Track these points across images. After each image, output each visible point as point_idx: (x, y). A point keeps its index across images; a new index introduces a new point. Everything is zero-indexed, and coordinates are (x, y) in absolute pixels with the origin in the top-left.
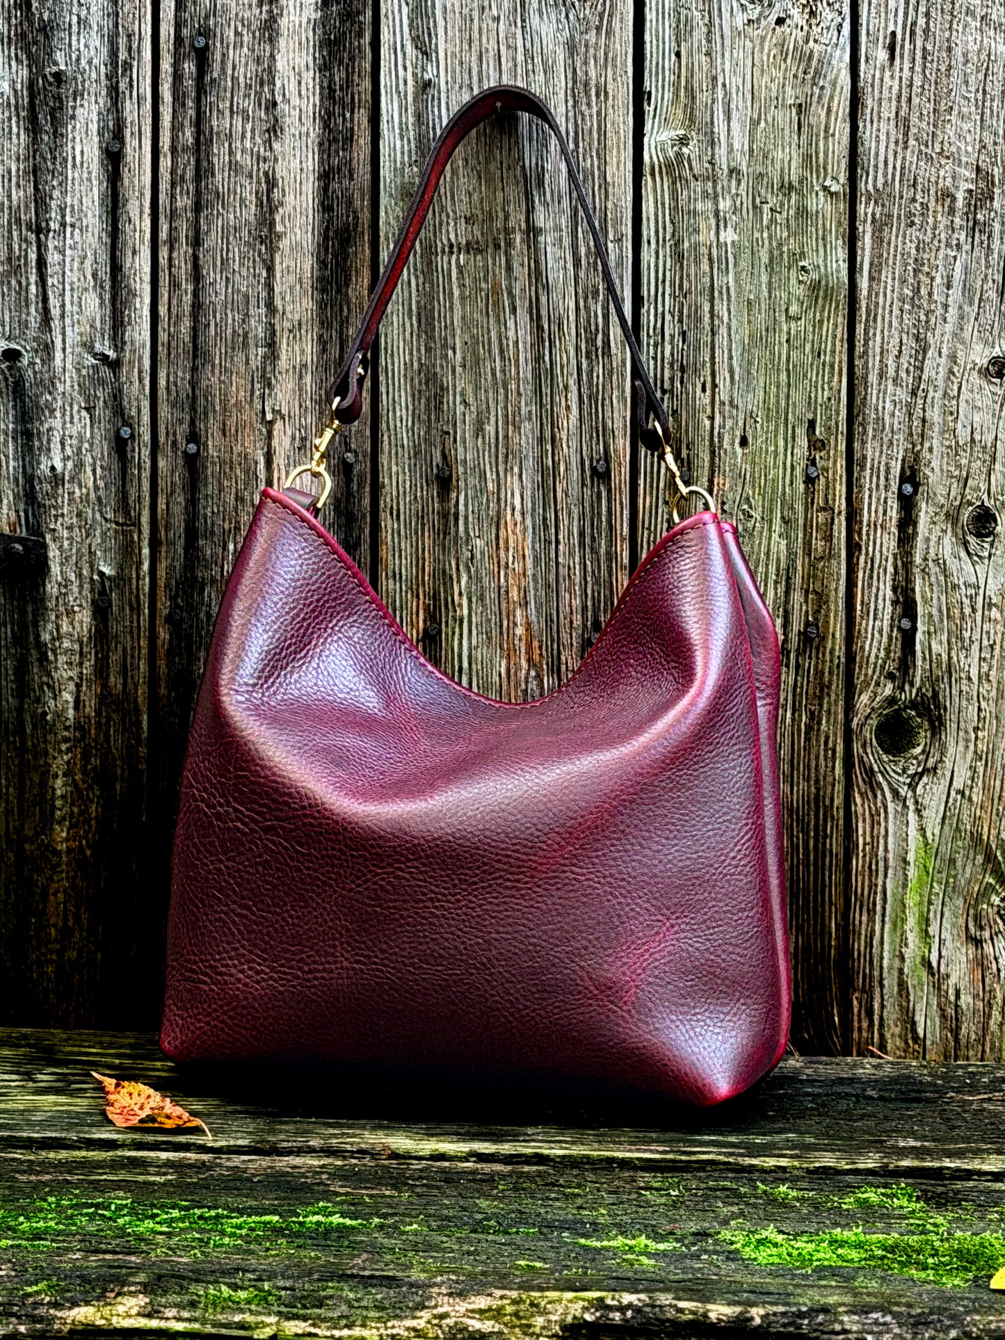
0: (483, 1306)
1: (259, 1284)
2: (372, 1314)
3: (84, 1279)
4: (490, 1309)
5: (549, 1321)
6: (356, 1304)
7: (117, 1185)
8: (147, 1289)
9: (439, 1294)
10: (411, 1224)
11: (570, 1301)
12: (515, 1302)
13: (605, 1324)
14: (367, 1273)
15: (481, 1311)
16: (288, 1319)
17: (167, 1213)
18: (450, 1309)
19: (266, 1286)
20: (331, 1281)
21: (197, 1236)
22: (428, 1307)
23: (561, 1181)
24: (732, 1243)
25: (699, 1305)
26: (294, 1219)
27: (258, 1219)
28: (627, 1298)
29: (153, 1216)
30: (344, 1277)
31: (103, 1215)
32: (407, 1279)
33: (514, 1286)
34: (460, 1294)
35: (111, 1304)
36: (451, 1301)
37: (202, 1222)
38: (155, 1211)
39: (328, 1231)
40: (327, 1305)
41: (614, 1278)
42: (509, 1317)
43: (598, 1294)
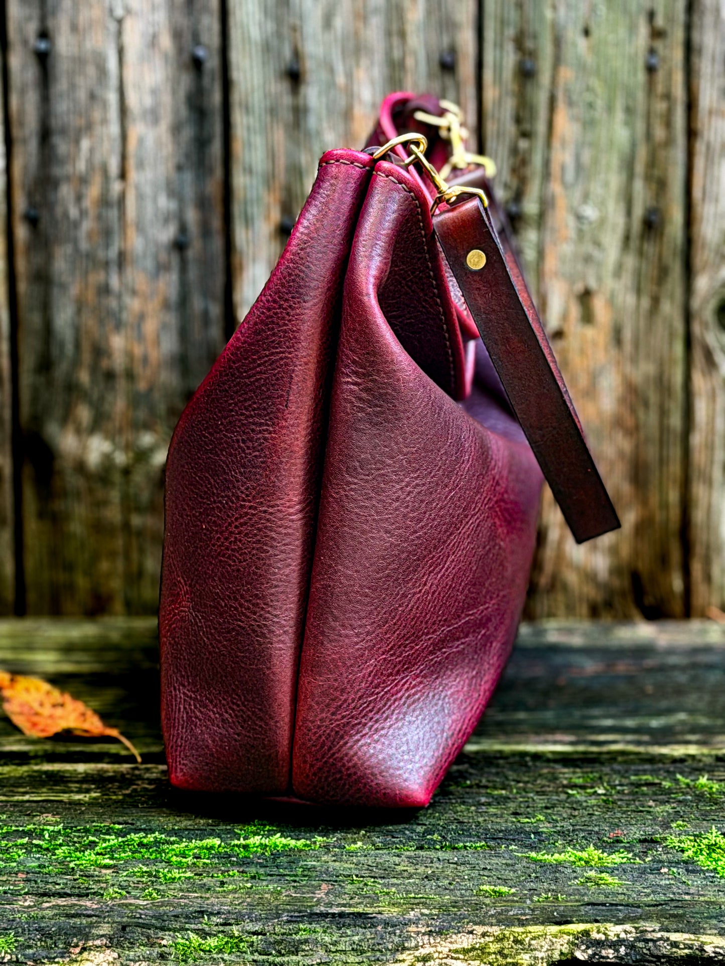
0: (466, 946)
1: (227, 928)
2: (351, 959)
3: (45, 934)
4: (473, 949)
5: (536, 958)
6: (333, 949)
7: (45, 807)
8: (114, 942)
9: (418, 933)
10: (355, 842)
11: (556, 936)
12: (499, 940)
13: (599, 963)
14: (335, 910)
15: (465, 951)
17: (105, 840)
18: (432, 950)
19: (236, 930)
20: (302, 922)
21: (145, 869)
22: (408, 949)
23: (484, 782)
24: (683, 851)
25: (692, 937)
26: (236, 842)
27: (199, 843)
28: (614, 931)
29: (92, 845)
30: (315, 917)
31: (37, 846)
32: (379, 916)
33: (494, 921)
34: (440, 933)
35: (76, 961)
36: (432, 941)
37: (143, 850)
38: (91, 838)
39: (275, 856)
40: (303, 950)
41: (588, 904)
42: (493, 956)
43: (581, 927)
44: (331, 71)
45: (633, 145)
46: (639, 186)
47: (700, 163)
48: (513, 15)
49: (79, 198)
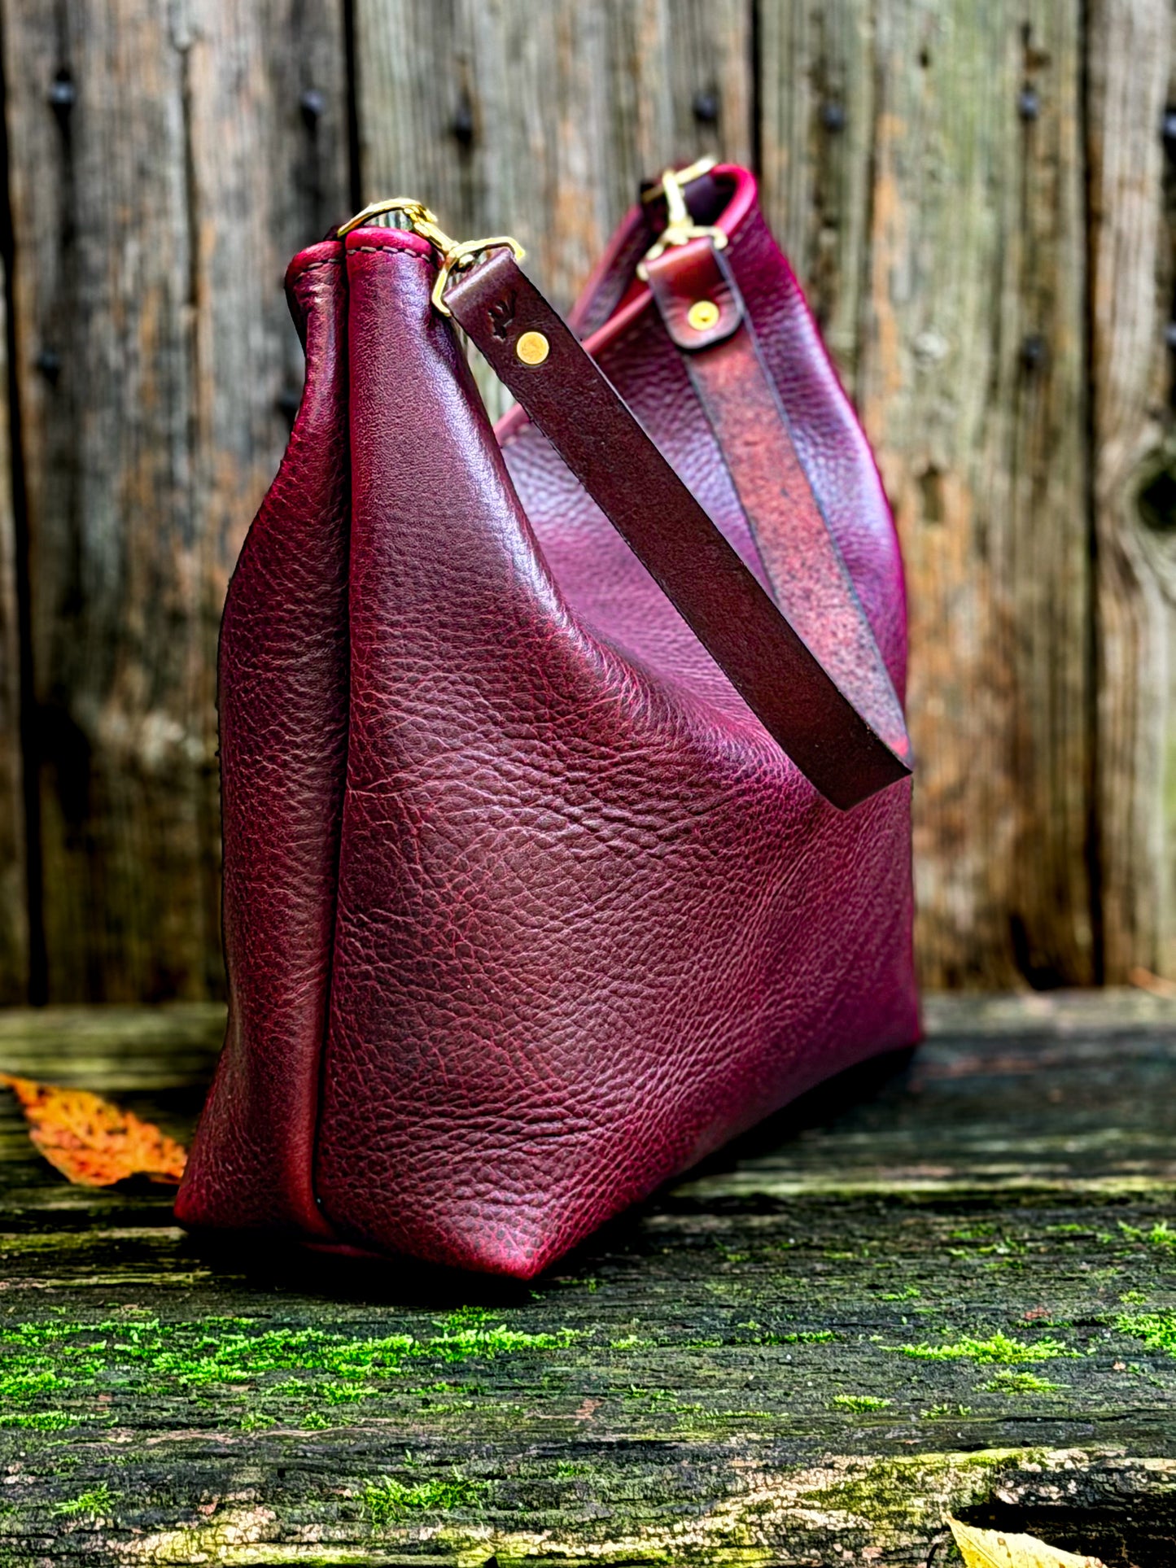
0: (824, 1487)
1: (444, 1470)
2: (644, 1512)
3: (157, 1484)
4: (835, 1491)
5: (934, 1504)
6: (614, 1497)
7: (125, 1294)
8: (267, 1495)
9: (746, 1470)
10: (625, 1336)
11: (964, 1469)
12: (875, 1476)
13: (1037, 1507)
14: (613, 1438)
15: (823, 1496)
16: (511, 1530)
17: (229, 1342)
18: (771, 1495)
19: (457, 1473)
20: (561, 1457)
21: (299, 1383)
22: (734, 1495)
23: (816, 1240)
24: (1144, 1337)
26: (438, 1340)
27: (378, 1343)
28: (1056, 1458)
29: (210, 1350)
30: (581, 1449)
31: (122, 1353)
32: (682, 1445)
33: (864, 1448)
34: (781, 1468)
35: (211, 1526)
36: (770, 1481)
37: (293, 1356)
38: (207, 1339)
39: (503, 1359)
40: (568, 1501)
41: (1008, 1419)
42: (868, 1502)
43: (1003, 1454)
44: (523, 127)
45: (1001, 237)
46: (1011, 301)
47: (1106, 264)
48: (807, 34)
49: (124, 335)
